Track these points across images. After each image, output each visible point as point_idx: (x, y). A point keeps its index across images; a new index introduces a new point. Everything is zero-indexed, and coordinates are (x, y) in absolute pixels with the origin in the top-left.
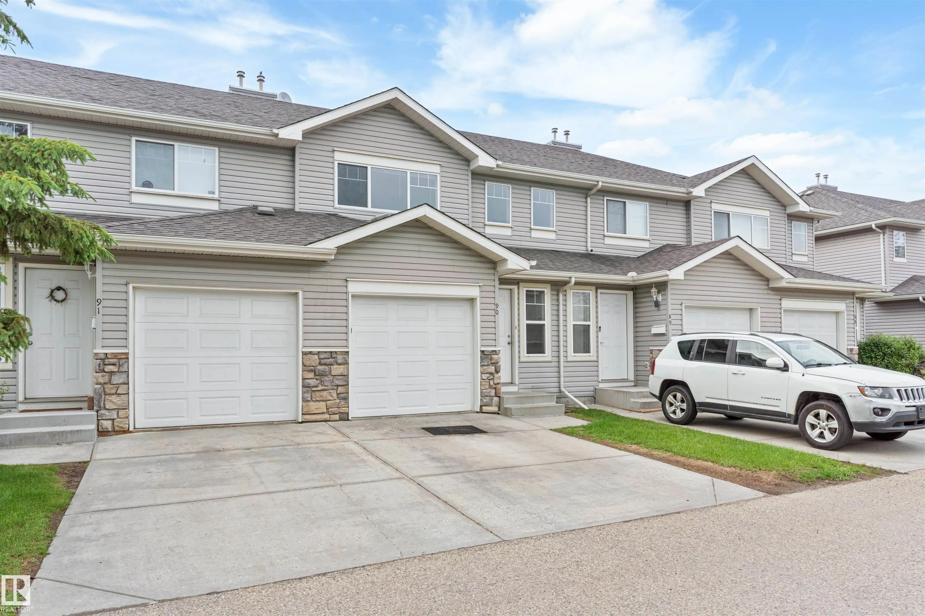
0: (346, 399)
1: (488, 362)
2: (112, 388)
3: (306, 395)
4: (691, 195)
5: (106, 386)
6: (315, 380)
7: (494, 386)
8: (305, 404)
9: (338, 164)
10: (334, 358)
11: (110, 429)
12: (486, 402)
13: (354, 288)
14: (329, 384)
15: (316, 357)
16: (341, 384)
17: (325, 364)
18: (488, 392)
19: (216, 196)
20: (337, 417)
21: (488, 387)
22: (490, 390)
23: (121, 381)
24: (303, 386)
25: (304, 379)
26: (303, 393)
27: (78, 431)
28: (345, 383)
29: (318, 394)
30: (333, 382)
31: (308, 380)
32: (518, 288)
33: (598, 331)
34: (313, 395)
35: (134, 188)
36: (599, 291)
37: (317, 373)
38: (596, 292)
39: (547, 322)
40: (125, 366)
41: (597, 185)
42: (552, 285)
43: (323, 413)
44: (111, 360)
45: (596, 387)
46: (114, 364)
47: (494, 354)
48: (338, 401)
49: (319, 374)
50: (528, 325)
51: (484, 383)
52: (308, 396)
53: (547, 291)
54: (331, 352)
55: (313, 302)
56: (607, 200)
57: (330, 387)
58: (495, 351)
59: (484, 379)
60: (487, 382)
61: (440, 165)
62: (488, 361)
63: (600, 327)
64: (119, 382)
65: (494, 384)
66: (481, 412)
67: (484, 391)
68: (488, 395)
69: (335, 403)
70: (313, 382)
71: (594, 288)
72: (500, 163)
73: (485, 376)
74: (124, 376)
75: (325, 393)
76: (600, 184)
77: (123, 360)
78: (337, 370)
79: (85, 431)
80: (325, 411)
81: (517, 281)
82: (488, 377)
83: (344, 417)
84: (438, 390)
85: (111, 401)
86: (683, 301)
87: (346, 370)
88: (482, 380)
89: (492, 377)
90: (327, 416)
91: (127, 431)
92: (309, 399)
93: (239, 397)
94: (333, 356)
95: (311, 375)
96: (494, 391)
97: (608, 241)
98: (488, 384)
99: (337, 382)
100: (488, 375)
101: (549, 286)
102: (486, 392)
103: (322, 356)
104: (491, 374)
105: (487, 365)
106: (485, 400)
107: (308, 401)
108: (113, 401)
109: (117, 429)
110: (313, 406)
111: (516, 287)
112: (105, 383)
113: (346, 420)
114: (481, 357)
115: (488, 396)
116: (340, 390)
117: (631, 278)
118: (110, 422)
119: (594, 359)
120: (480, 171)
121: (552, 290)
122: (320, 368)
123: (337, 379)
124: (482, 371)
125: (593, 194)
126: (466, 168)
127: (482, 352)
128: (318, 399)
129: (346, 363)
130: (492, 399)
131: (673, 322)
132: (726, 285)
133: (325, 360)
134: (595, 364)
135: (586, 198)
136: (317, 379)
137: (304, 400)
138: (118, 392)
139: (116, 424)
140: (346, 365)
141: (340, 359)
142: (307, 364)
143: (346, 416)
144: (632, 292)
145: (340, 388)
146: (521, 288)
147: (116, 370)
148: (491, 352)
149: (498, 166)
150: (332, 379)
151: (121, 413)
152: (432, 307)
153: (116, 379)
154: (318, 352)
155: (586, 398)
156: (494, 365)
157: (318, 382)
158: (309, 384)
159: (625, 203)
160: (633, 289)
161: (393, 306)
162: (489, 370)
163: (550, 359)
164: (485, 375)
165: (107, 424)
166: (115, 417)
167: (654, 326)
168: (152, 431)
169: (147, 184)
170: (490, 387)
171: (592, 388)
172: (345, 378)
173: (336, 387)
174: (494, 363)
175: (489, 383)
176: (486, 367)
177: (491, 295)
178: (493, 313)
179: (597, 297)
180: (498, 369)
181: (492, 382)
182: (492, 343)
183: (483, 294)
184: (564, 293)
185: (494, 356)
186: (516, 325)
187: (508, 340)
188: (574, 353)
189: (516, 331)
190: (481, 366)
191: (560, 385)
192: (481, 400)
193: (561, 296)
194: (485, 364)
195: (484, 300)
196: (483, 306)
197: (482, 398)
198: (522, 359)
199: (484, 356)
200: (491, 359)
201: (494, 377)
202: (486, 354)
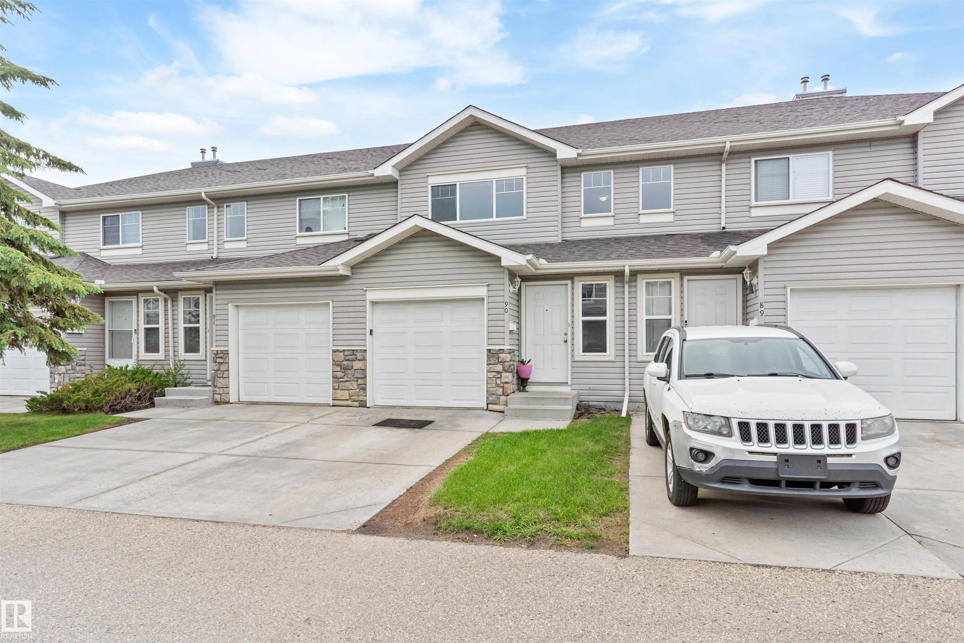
0: (365, 389)
1: (495, 361)
2: (220, 374)
3: (335, 384)
4: (902, 126)
5: (218, 372)
6: (341, 373)
7: (502, 385)
8: (334, 391)
9: (432, 187)
10: (355, 355)
11: (219, 400)
12: (491, 400)
13: (372, 296)
14: (351, 377)
15: (342, 354)
16: (360, 376)
17: (348, 360)
18: (494, 391)
19: (346, 231)
20: (357, 404)
21: (494, 386)
22: (497, 388)
23: (225, 369)
24: (333, 377)
25: (333, 372)
26: (333, 382)
27: (191, 400)
28: (363, 376)
29: (343, 384)
30: (354, 375)
31: (336, 373)
32: (573, 283)
33: (684, 326)
34: (340, 385)
35: (298, 234)
36: (686, 278)
37: (342, 367)
38: (682, 279)
39: (610, 318)
40: (227, 359)
41: (725, 147)
42: (616, 276)
43: (347, 400)
44: (220, 355)
46: (221, 358)
47: (502, 353)
48: (358, 390)
49: (344, 368)
50: (584, 322)
51: (490, 382)
52: (336, 385)
53: (610, 283)
54: (353, 350)
55: (339, 310)
56: (756, 161)
57: (352, 379)
58: (503, 350)
59: (490, 378)
60: (493, 380)
61: (526, 167)
62: (495, 359)
63: (686, 322)
64: (224, 370)
65: (501, 382)
66: (487, 409)
67: (491, 389)
69: (355, 392)
70: (340, 374)
71: (678, 275)
72: (580, 151)
73: (491, 375)
74: (226, 365)
75: (347, 384)
76: (728, 145)
77: (226, 355)
78: (357, 365)
79: (195, 400)
80: (348, 398)
81: (571, 276)
82: (495, 376)
83: (363, 404)
84: (452, 385)
85: (220, 382)
86: (786, 283)
87: (363, 365)
88: (488, 379)
89: (499, 376)
90: (349, 403)
91: (228, 403)
92: (337, 388)
93: (297, 383)
94: (355, 353)
95: (338, 369)
96: (501, 390)
97: (755, 213)
98: (495, 382)
99: (357, 375)
100: (494, 374)
101: (612, 277)
102: (492, 391)
103: (346, 354)
104: (498, 372)
105: (494, 364)
106: (491, 399)
107: (336, 389)
108: (221, 382)
109: (223, 401)
110: (340, 393)
111: (569, 282)
112: (217, 370)
113: (364, 407)
114: (488, 356)
115: (494, 394)
116: (360, 381)
118: (219, 396)
120: (568, 163)
121: (616, 281)
122: (345, 363)
123: (357, 373)
124: (488, 369)
125: (727, 159)
126: (555, 163)
127: (489, 350)
128: (343, 388)
129: (364, 359)
130: (499, 398)
131: (767, 312)
132: (883, 253)
133: (348, 357)
135: (721, 165)
136: (343, 372)
137: (334, 389)
138: (224, 376)
139: (222, 397)
140: (365, 361)
141: (359, 355)
142: (336, 360)
143: (364, 404)
145: (359, 380)
146: (576, 283)
147: (222, 362)
148: (498, 351)
149: (579, 155)
150: (353, 372)
151: (225, 389)
152: (447, 309)
153: (223, 368)
154: (344, 350)
156: (502, 364)
157: (344, 374)
158: (336, 376)
159: (788, 158)
161: (411, 310)
162: (495, 368)
163: (612, 359)
164: (491, 373)
165: (217, 397)
166: (222, 393)
168: (244, 404)
169: (309, 229)
170: (498, 386)
172: (363, 372)
173: (356, 379)
174: (501, 362)
176: (492, 366)
177: (501, 293)
178: (502, 311)
179: (682, 285)
180: (506, 368)
181: (499, 381)
182: (501, 341)
183: (492, 293)
184: (633, 284)
185: (501, 355)
186: (570, 321)
187: (564, 338)
188: (647, 352)
189: (570, 328)
190: (487, 364)
191: (625, 388)
192: (487, 398)
193: (626, 287)
194: (492, 362)
195: (491, 299)
196: (492, 305)
197: (488, 396)
198: (576, 359)
199: (491, 354)
200: (498, 358)
201: (501, 376)
202: (492, 353)
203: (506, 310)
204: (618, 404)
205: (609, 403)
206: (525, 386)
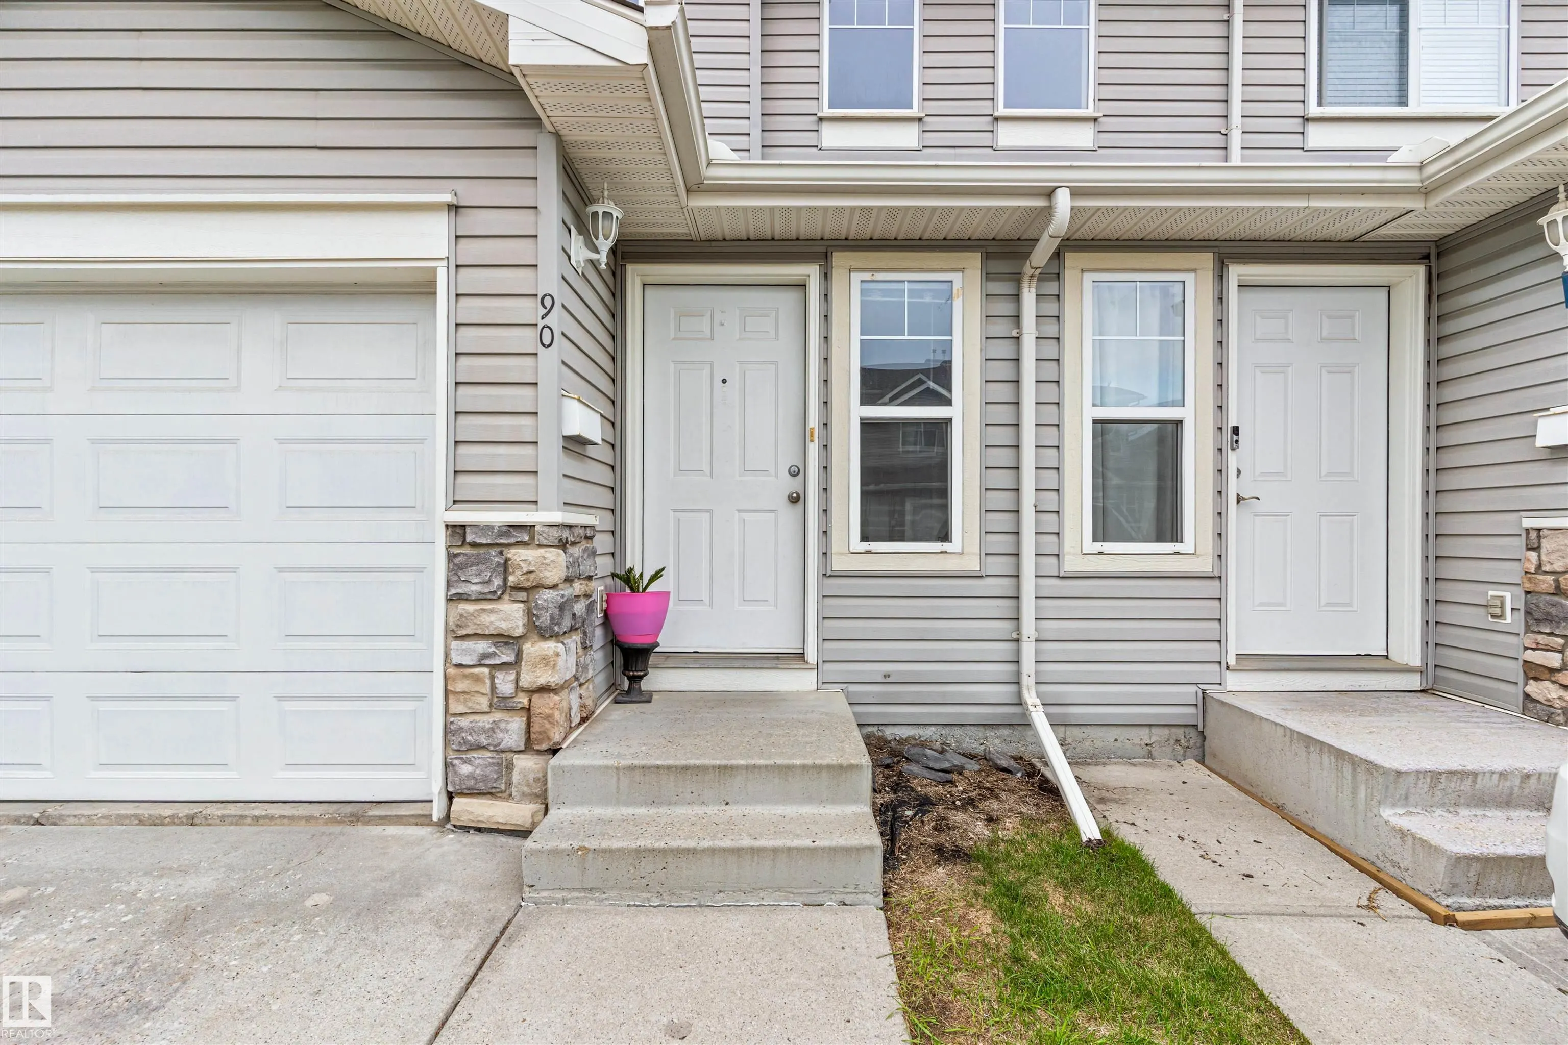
1: (489, 582)
7: (523, 700)
12: (471, 776)
18: (484, 731)
21: (484, 704)
22: (498, 716)
32: (826, 276)
33: (1226, 447)
36: (1236, 272)
38: (1221, 277)
39: (963, 412)
42: (987, 256)
45: (1212, 691)
47: (524, 544)
50: (867, 426)
51: (461, 686)
53: (966, 282)
58: (528, 528)
59: (460, 666)
60: (478, 679)
62: (488, 576)
63: (1236, 430)
65: (518, 688)
66: (447, 821)
67: (464, 722)
68: (484, 741)
71: (1207, 260)
73: (468, 652)
81: (821, 248)
82: (485, 655)
84: (280, 699)
88: (452, 671)
89: (508, 657)
96: (516, 724)
97: (1321, 137)
98: (487, 689)
100: (482, 646)
101: (974, 260)
102: (471, 731)
104: (503, 639)
105: (481, 598)
106: (465, 769)
111: (811, 272)
114: (451, 557)
115: (483, 747)
117: (1414, 175)
119: (1205, 566)
121: (988, 276)
124: (452, 622)
127: (457, 530)
130: (510, 767)
134: (1211, 588)
144: (1419, 271)
146: (838, 275)
148: (501, 534)
155: (1154, 730)
156: (523, 596)
160: (1427, 257)
162: (486, 619)
163: (972, 564)
164: (466, 644)
167: (1552, 411)
170: (501, 703)
171: (1190, 693)
174: (517, 588)
175: (493, 687)
176: (470, 607)
177: (520, 251)
178: (526, 339)
179: (1221, 299)
180: (544, 620)
181: (505, 684)
182: (518, 486)
183: (471, 251)
184: (1051, 288)
185: (518, 555)
186: (813, 421)
187: (794, 485)
188: (1095, 540)
189: (813, 449)
190: (449, 600)
191: (1018, 673)
192: (447, 765)
193: (1029, 297)
194: (474, 589)
195: (471, 280)
196: (472, 309)
197: (452, 755)
198: (839, 564)
199: (467, 550)
200: (505, 567)
201: (519, 655)
202: (474, 545)
203: (547, 332)
204: (990, 733)
205: (958, 731)
206: (641, 677)
